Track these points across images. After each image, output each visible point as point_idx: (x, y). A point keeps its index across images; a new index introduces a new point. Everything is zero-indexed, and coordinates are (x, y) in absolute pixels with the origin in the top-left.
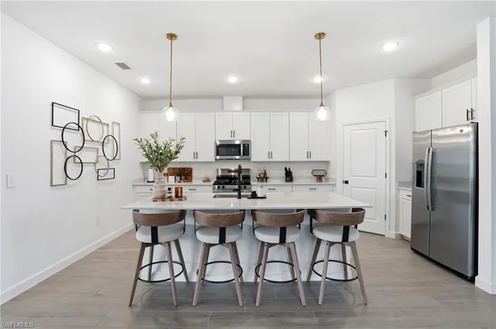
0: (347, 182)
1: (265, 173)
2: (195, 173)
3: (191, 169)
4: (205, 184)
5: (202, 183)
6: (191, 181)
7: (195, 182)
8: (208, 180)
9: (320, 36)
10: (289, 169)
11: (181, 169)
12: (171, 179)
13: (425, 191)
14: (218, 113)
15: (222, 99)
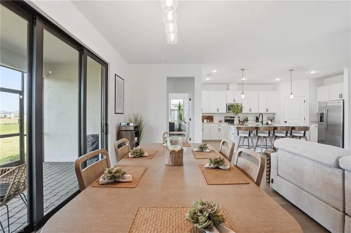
0: (286, 122)
1: (247, 119)
2: (214, 118)
3: (213, 116)
4: (220, 123)
6: (213, 121)
7: (215, 122)
8: (221, 121)
10: (258, 117)
11: (208, 116)
12: (205, 120)
13: (324, 123)
14: (228, 92)
15: (228, 84)
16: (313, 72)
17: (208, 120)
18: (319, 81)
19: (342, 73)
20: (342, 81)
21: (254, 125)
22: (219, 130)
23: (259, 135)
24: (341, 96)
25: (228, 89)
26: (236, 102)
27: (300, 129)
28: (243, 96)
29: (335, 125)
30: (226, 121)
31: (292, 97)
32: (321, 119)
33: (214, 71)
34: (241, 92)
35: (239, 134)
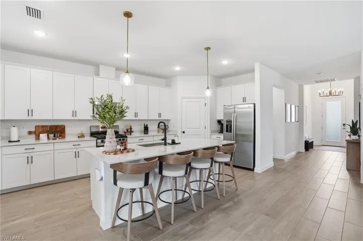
0: (184, 132)
1: (131, 129)
2: (67, 130)
3: (64, 126)
4: (81, 139)
5: (77, 139)
6: (64, 137)
7: (67, 138)
8: (82, 136)
9: (208, 49)
10: (147, 125)
11: (51, 127)
12: (43, 137)
13: (232, 134)
14: (96, 79)
15: (97, 67)
16: (225, 62)
17: (51, 136)
20: (253, 80)
22: (77, 155)
23: (166, 174)
24: (244, 99)
25: (97, 74)
30: (93, 134)
32: (228, 129)
35: (118, 183)
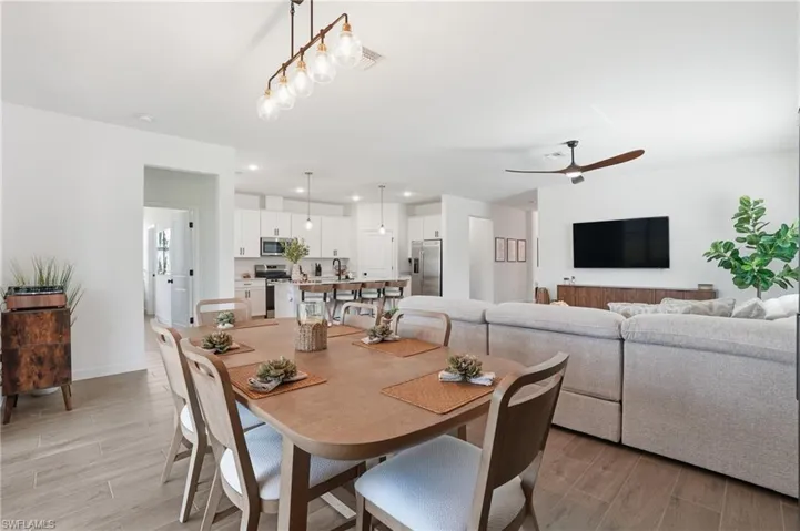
0: (366, 274)
8: (247, 277)
10: (319, 264)
13: (419, 274)
14: (264, 212)
15: (263, 197)
18: (411, 209)
19: (438, 200)
20: (439, 212)
21: (334, 280)
22: (248, 294)
23: (339, 298)
24: (437, 234)
25: (263, 206)
26: (280, 236)
27: (395, 284)
28: (309, 226)
29: (431, 278)
30: (260, 275)
31: (382, 231)
32: (416, 270)
33: (253, 167)
34: (306, 217)
